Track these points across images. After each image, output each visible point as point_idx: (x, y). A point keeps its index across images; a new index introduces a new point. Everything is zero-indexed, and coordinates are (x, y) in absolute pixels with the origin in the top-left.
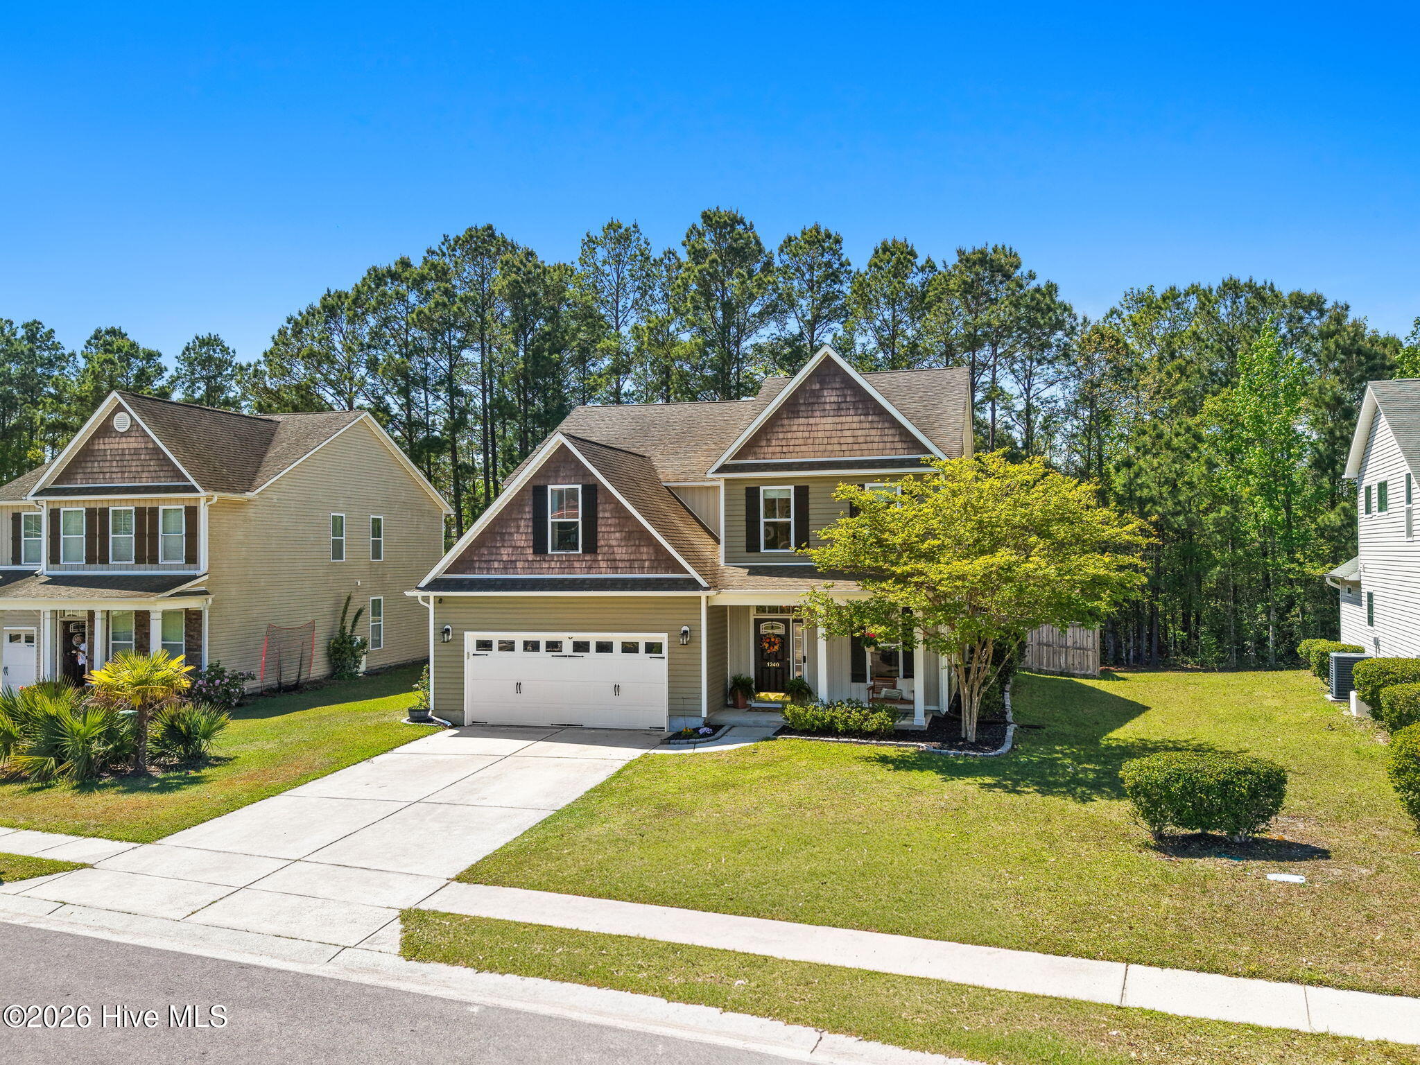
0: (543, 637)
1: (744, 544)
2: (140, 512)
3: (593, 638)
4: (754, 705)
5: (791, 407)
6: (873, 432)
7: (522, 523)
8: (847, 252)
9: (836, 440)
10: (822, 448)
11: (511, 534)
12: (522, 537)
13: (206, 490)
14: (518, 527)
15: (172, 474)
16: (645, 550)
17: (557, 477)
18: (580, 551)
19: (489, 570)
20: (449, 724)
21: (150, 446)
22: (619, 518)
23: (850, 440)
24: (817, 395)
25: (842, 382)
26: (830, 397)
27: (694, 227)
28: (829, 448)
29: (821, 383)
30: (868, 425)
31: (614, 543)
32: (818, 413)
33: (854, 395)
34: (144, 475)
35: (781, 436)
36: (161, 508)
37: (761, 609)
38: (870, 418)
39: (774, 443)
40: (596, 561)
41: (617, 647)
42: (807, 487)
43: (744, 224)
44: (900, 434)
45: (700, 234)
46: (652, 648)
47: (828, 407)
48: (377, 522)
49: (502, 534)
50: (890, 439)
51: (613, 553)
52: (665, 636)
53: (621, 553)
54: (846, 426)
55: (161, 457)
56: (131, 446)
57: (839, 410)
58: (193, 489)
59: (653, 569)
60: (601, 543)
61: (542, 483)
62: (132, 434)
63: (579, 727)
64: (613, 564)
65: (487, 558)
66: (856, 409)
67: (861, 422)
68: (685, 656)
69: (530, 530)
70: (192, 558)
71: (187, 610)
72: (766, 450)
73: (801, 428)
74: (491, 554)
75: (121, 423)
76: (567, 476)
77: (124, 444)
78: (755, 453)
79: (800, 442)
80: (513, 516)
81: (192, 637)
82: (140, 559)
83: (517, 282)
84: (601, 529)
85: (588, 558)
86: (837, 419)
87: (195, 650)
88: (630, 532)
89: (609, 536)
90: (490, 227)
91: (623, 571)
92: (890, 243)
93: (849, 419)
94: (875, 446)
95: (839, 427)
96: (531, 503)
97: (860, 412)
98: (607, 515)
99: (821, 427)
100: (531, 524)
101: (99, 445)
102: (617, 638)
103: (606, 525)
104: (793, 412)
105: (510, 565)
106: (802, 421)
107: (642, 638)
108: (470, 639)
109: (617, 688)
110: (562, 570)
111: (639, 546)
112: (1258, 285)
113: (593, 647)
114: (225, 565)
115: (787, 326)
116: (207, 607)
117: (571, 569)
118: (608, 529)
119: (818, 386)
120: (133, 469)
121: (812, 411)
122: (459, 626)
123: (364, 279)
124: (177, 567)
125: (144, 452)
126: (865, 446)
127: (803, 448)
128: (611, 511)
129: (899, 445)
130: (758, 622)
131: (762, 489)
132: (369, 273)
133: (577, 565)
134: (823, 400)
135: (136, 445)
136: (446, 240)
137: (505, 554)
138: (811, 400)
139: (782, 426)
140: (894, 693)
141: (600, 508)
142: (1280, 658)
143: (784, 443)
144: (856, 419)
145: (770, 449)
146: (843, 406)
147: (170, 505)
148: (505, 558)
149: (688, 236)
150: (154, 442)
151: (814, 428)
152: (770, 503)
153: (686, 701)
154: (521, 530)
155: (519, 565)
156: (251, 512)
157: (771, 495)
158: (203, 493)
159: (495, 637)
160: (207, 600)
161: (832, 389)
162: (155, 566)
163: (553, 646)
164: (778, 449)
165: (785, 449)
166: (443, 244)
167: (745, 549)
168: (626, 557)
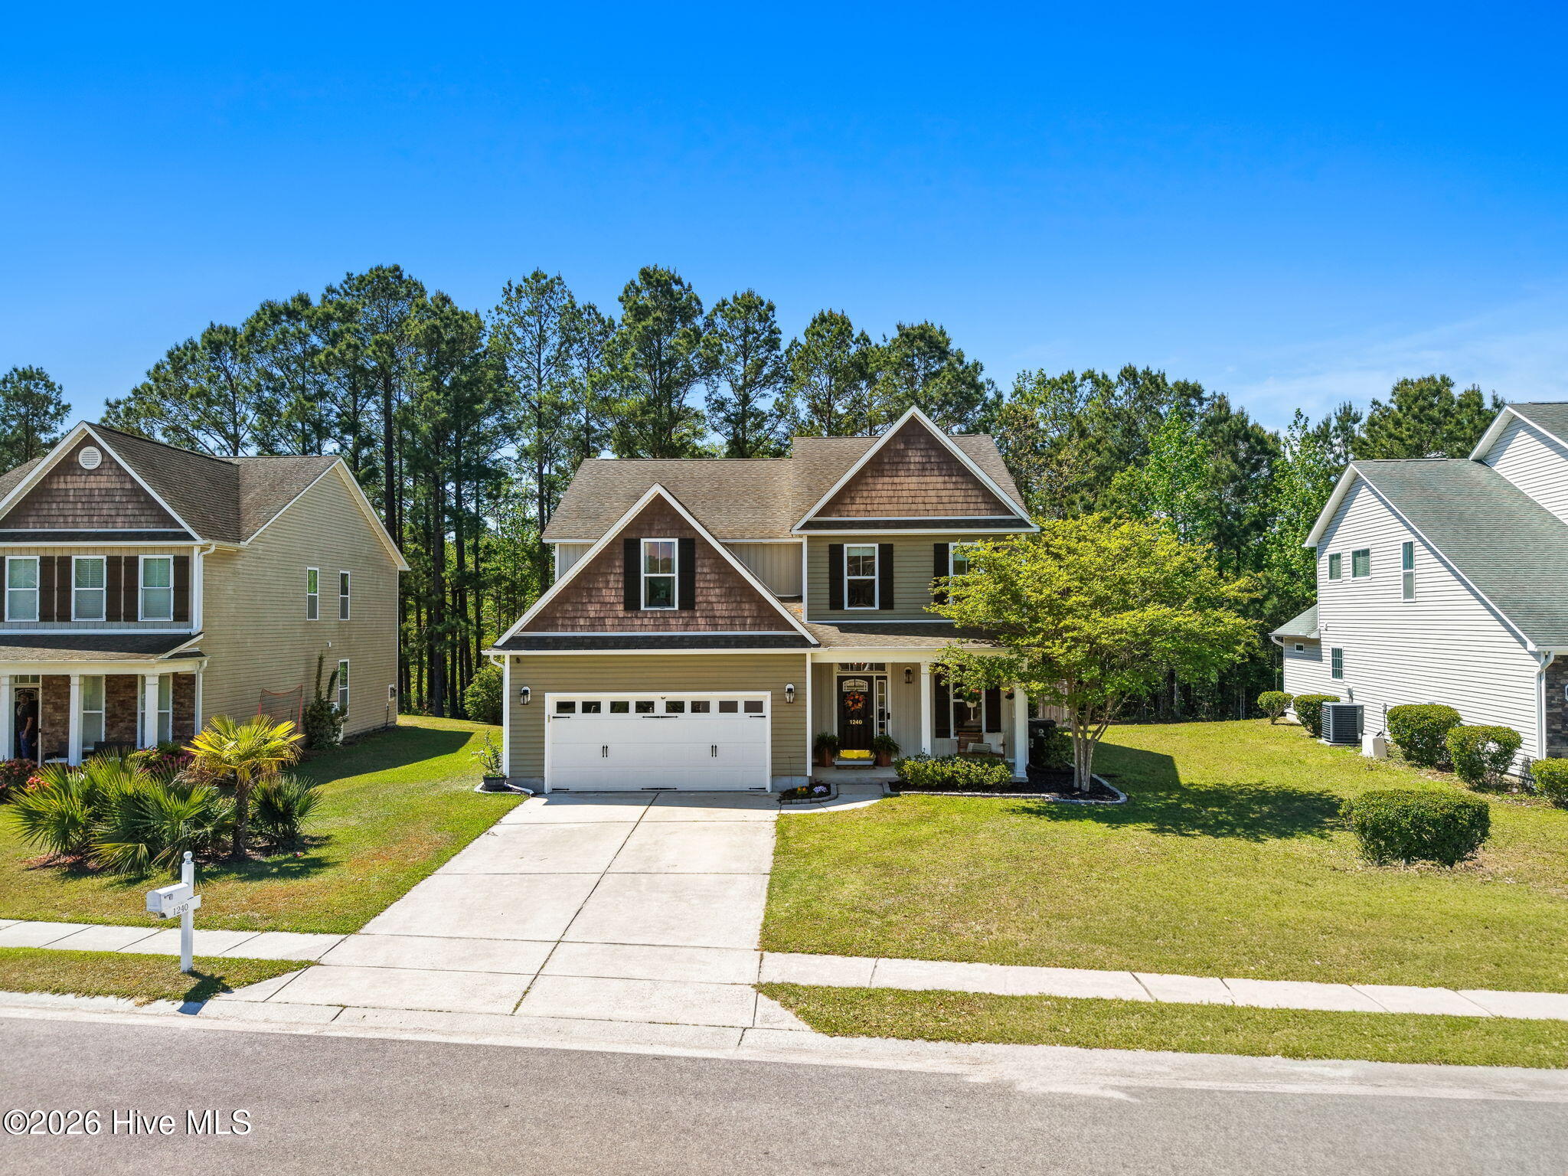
0: (632, 698)
1: (827, 601)
2: (113, 562)
3: (688, 697)
4: (837, 763)
5: (877, 466)
6: (957, 493)
7: (612, 578)
8: (780, 320)
9: (920, 500)
10: (906, 507)
11: (599, 589)
12: (612, 592)
13: (204, 538)
14: (608, 582)
15: (156, 519)
16: (747, 606)
17: (650, 529)
18: (676, 607)
19: (573, 628)
20: (531, 792)
21: (128, 486)
22: (719, 574)
23: (935, 500)
24: (902, 454)
25: (926, 443)
26: (915, 457)
27: (633, 283)
28: (914, 507)
29: (905, 443)
30: (951, 486)
31: (713, 599)
32: (902, 473)
33: (939, 456)
34: (120, 519)
35: (865, 494)
36: (141, 558)
37: (844, 666)
38: (954, 479)
39: (858, 500)
40: (694, 617)
41: (714, 707)
42: (891, 546)
43: (682, 285)
44: (983, 496)
45: (638, 291)
46: (754, 707)
47: (912, 467)
48: (344, 577)
49: (589, 589)
50: (973, 499)
51: (713, 610)
52: (768, 694)
53: (721, 609)
54: (931, 487)
55: (142, 499)
56: (102, 486)
57: (923, 470)
58: (187, 537)
59: (753, 626)
60: (699, 599)
61: (634, 536)
62: (104, 472)
63: (674, 791)
64: (713, 621)
65: (572, 614)
66: (940, 469)
67: (945, 483)
68: (789, 714)
69: (620, 585)
70: (182, 613)
71: (175, 675)
72: (850, 507)
73: (886, 487)
74: (575, 610)
75: (90, 459)
76: (662, 529)
77: (93, 483)
78: (839, 511)
79: (885, 500)
80: (602, 570)
81: (182, 704)
82: (113, 616)
83: (435, 327)
84: (699, 584)
85: (685, 614)
86: (922, 479)
87: (186, 719)
88: (731, 589)
89: (708, 591)
90: (397, 268)
91: (724, 627)
92: (826, 314)
93: (934, 479)
94: (959, 506)
95: (924, 487)
96: (622, 556)
97: (944, 472)
98: (706, 570)
99: (905, 487)
100: (621, 579)
101: (59, 485)
102: (715, 698)
103: (705, 581)
104: (877, 471)
105: (598, 622)
106: (887, 480)
107: (741, 697)
108: (551, 700)
109: (714, 748)
110: (657, 627)
111: (741, 602)
112: (1154, 373)
113: (688, 707)
114: (216, 623)
115: (719, 390)
116: (202, 670)
117: (667, 626)
118: (707, 585)
119: (902, 446)
120: (105, 512)
121: (897, 470)
122: (540, 687)
123: (258, 314)
124: (162, 625)
125: (119, 492)
126: (949, 506)
127: (888, 507)
128: (711, 566)
129: (983, 506)
130: (841, 680)
131: (846, 546)
132: (263, 309)
133: (672, 622)
134: (907, 459)
135: (109, 485)
136: (349, 279)
137: (592, 610)
138: (896, 460)
139: (867, 484)
140: (979, 747)
141: (699, 563)
142: (1184, 712)
143: (868, 501)
144: (940, 479)
145: (855, 507)
146: (928, 466)
147: (155, 555)
148: (592, 614)
149: (626, 292)
150: (133, 481)
151: (899, 487)
152: (853, 560)
153: (794, 761)
154: (611, 586)
155: (609, 622)
156: (239, 564)
157: (854, 554)
158: (200, 541)
159: (579, 698)
160: (201, 663)
161: (916, 449)
162: (132, 624)
163: (644, 707)
164: (862, 507)
165: (869, 507)
166: (346, 283)
167: (828, 607)
168: (726, 614)
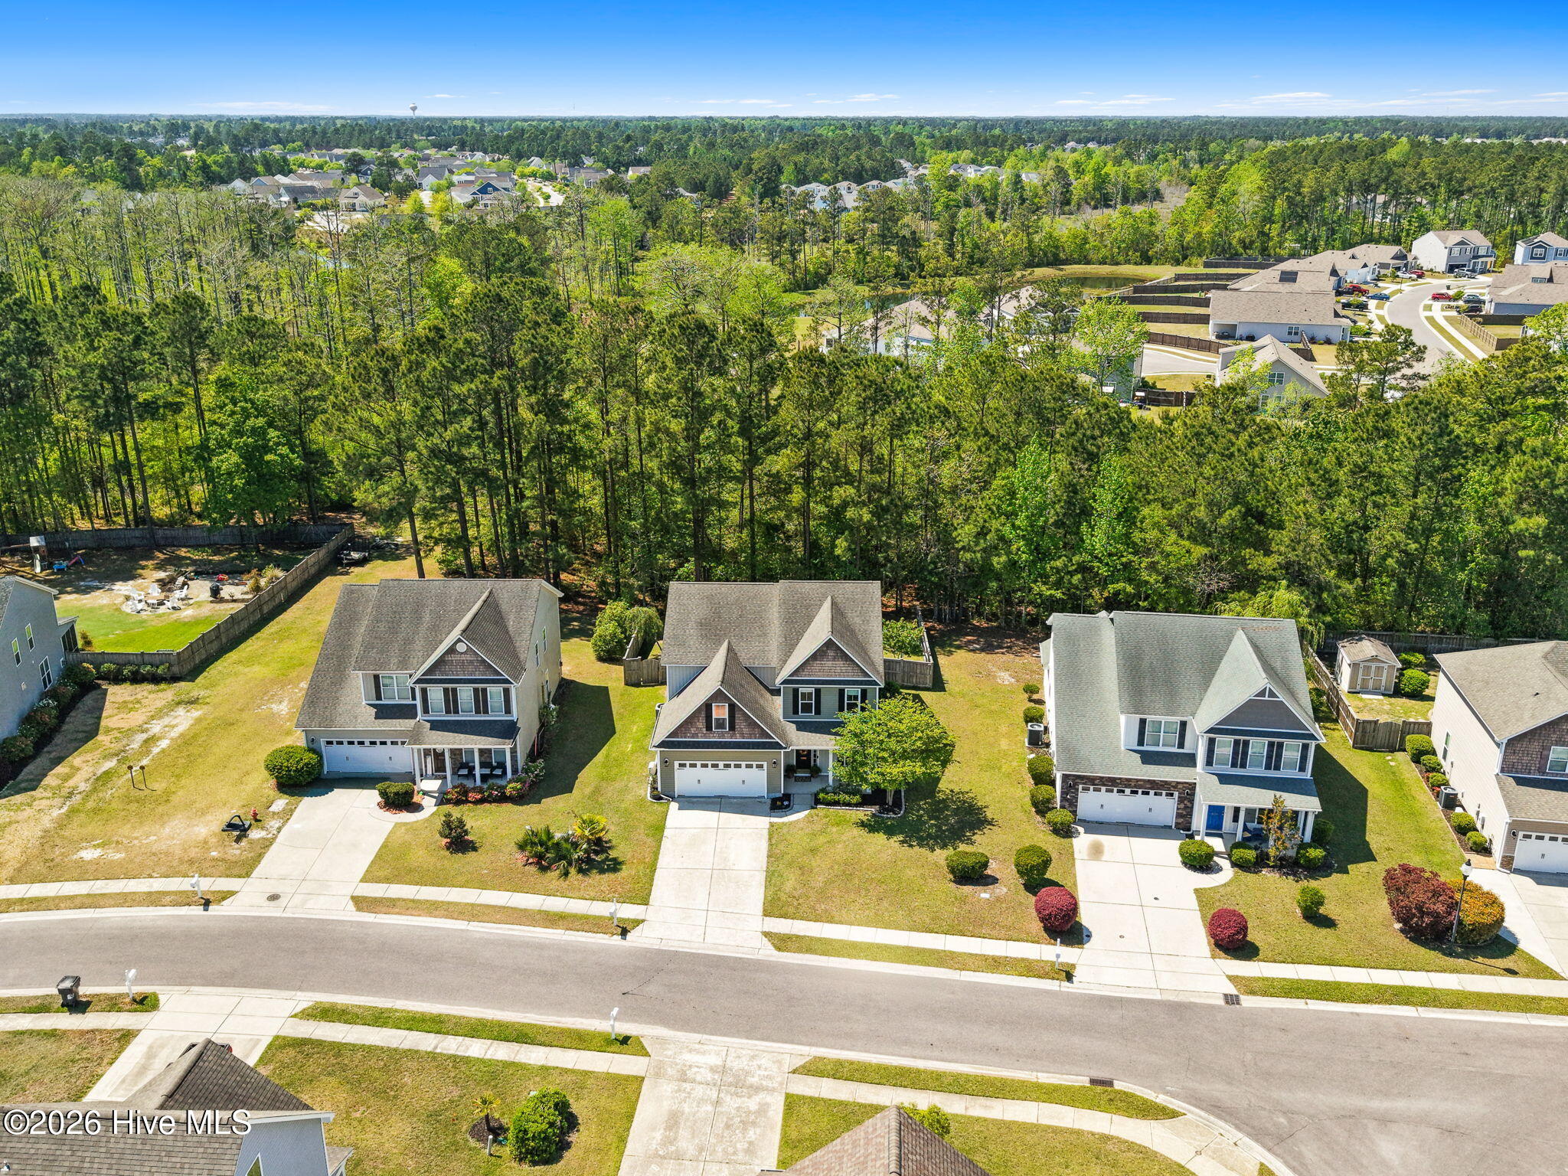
0: (710, 763)
1: (792, 712)
2: (476, 690)
3: (733, 763)
4: (796, 775)
7: (700, 718)
9: (833, 670)
10: (827, 674)
11: (696, 723)
12: (701, 724)
14: (699, 720)
15: (494, 673)
16: (757, 730)
17: (716, 700)
18: (727, 730)
19: (685, 737)
20: (670, 799)
21: (479, 659)
22: (745, 718)
23: (839, 671)
24: (825, 652)
28: (830, 673)
29: (827, 648)
31: (742, 728)
32: (825, 660)
33: (841, 653)
34: (477, 674)
35: (808, 670)
36: (489, 690)
38: (848, 663)
40: (735, 733)
41: (744, 767)
42: (820, 690)
44: (861, 670)
46: (760, 766)
47: (829, 657)
49: (691, 723)
51: (743, 731)
52: (765, 763)
53: (746, 730)
54: (838, 666)
55: (486, 665)
56: (468, 659)
57: (834, 659)
59: (759, 737)
60: (737, 727)
61: (709, 703)
62: (468, 654)
63: (728, 797)
64: (742, 735)
66: (842, 658)
67: (843, 664)
68: (774, 770)
69: (704, 721)
70: (509, 712)
72: (802, 673)
73: (818, 666)
74: (686, 731)
75: (461, 647)
76: (721, 700)
77: (463, 657)
79: (817, 672)
80: (697, 717)
82: (478, 712)
84: (737, 722)
85: (731, 732)
86: (833, 662)
88: (750, 724)
89: (740, 724)
91: (747, 737)
93: (839, 662)
94: (850, 674)
95: (834, 666)
96: (704, 710)
97: (844, 660)
98: (739, 717)
99: (826, 665)
100: (705, 718)
101: (448, 658)
102: (744, 763)
103: (739, 720)
104: (814, 659)
105: (695, 735)
106: (818, 662)
107: (755, 764)
108: (676, 764)
109: (743, 784)
110: (719, 738)
111: (754, 728)
113: (733, 766)
117: (723, 738)
119: (825, 649)
120: (470, 670)
121: (823, 658)
122: (671, 759)
124: (500, 716)
125: (475, 662)
126: (845, 673)
127: (819, 675)
128: (741, 715)
131: (800, 690)
133: (725, 736)
134: (828, 654)
135: (471, 659)
137: (693, 730)
138: (822, 654)
139: (809, 664)
141: (736, 713)
143: (810, 672)
145: (804, 675)
146: (837, 657)
147: (494, 689)
148: (693, 732)
150: (481, 657)
151: (824, 665)
153: (776, 787)
155: (699, 735)
157: (804, 693)
158: (515, 684)
159: (688, 762)
162: (487, 715)
163: (715, 766)
164: (808, 674)
168: (748, 732)
